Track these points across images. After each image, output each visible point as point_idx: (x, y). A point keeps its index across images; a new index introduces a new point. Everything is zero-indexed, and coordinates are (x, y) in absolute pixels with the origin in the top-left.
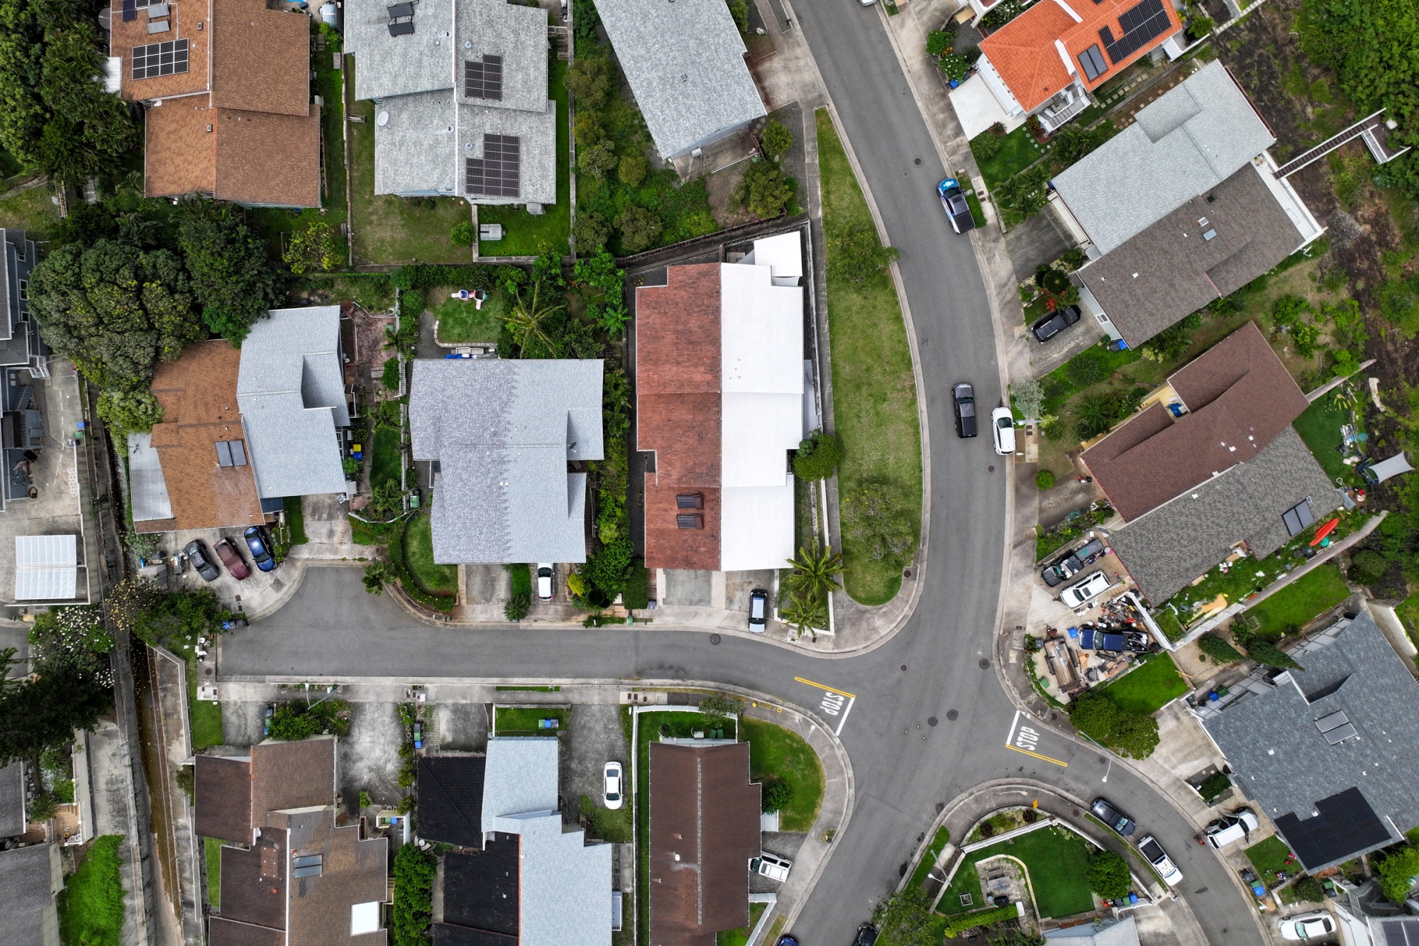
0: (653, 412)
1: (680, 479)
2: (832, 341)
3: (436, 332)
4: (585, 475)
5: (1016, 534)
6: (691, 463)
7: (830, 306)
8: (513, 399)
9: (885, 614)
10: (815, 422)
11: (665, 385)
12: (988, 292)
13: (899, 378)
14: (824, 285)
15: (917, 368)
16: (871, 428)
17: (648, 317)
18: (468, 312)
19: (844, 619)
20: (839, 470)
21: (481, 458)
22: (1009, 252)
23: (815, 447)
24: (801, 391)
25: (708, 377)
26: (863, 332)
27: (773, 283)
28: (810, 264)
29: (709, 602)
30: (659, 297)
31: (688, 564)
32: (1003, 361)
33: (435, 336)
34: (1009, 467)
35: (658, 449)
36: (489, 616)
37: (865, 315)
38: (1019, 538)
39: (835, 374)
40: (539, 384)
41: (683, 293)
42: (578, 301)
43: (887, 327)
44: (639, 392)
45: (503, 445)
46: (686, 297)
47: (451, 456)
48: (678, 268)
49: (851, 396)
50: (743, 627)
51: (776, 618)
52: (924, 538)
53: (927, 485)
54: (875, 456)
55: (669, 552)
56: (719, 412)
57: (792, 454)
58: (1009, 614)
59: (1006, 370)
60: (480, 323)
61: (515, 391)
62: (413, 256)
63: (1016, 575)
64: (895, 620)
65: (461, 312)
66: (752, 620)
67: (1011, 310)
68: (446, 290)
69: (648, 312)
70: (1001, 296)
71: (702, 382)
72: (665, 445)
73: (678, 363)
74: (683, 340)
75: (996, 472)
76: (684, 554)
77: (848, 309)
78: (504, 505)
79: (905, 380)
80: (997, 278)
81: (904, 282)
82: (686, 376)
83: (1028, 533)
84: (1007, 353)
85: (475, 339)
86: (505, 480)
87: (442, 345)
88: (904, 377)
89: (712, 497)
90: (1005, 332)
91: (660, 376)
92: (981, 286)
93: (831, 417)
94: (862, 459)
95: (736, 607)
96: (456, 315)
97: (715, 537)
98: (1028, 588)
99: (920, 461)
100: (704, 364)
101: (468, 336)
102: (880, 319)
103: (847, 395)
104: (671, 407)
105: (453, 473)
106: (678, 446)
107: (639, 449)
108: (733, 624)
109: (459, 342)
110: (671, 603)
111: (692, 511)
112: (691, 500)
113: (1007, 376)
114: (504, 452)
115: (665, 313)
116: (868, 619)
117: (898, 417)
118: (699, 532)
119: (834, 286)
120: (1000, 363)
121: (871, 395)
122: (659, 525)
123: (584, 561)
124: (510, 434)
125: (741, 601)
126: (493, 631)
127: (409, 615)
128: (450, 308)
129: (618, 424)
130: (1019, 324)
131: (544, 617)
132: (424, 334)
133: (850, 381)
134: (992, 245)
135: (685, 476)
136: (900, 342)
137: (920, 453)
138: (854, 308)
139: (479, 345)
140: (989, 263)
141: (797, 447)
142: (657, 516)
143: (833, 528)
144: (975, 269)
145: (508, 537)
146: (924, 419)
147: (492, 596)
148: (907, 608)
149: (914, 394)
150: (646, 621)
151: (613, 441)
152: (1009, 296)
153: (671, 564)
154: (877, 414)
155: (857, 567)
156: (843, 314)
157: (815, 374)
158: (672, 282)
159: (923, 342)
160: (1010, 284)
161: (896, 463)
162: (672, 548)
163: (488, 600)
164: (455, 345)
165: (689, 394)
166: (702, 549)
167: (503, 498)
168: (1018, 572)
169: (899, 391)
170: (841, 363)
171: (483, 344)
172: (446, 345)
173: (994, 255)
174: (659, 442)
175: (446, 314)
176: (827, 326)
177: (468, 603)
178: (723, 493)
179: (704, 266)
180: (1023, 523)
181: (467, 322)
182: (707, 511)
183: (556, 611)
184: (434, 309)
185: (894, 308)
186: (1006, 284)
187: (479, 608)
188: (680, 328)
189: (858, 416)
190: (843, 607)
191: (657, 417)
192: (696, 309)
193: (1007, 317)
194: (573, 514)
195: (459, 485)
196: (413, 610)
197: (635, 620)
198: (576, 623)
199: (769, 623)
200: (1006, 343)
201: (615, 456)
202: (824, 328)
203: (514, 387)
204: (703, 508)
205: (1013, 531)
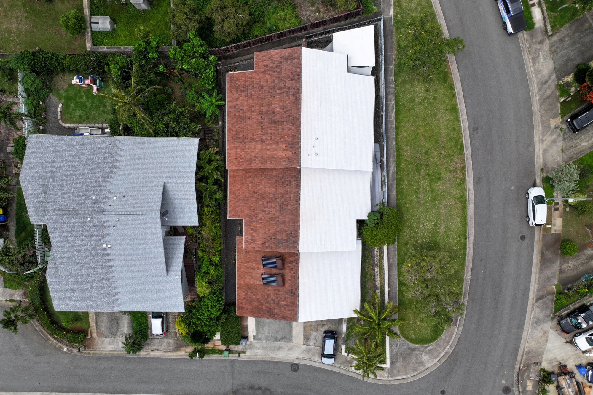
0: (242, 185)
1: (263, 244)
2: (397, 128)
3: (59, 113)
4: (183, 239)
5: (539, 290)
6: (273, 231)
7: (397, 97)
8: (115, 170)
9: (430, 351)
10: (381, 197)
11: (251, 161)
12: (531, 88)
13: (452, 160)
14: (393, 78)
15: (468, 153)
16: (426, 202)
17: (237, 100)
18: (87, 97)
19: (397, 354)
20: (398, 237)
21: (84, 223)
22: (552, 53)
23: (381, 218)
24: (371, 170)
25: (289, 153)
26: (424, 120)
27: (349, 71)
28: (382, 58)
29: (290, 339)
30: (246, 81)
31: (272, 315)
32: (539, 148)
33: (59, 117)
34: (537, 237)
35: (245, 217)
36: (115, 346)
37: (426, 106)
38: (541, 293)
39: (399, 156)
40: (140, 158)
41: (267, 77)
42: (180, 89)
43: (444, 117)
44: (229, 167)
45: (102, 212)
46: (270, 81)
47: (56, 221)
48: (263, 53)
49: (411, 175)
50: (317, 358)
51: (344, 353)
52: (465, 293)
53: (470, 250)
54: (429, 226)
55: (256, 304)
56: (298, 186)
57: (361, 223)
58: (528, 353)
59: (541, 156)
60: (98, 107)
61: (117, 164)
62: (37, 46)
63: (537, 322)
64: (438, 356)
65: (81, 97)
66: (324, 355)
67: (550, 104)
68: (67, 76)
69: (236, 95)
70: (541, 92)
71: (283, 158)
72: (251, 214)
73: (262, 141)
74: (267, 120)
75: (527, 240)
76: (268, 305)
77: (412, 100)
78: (109, 264)
79: (457, 163)
80: (539, 76)
81: (461, 77)
82: (269, 153)
83: (549, 289)
84: (543, 141)
85: (94, 120)
86: (107, 243)
87: (64, 125)
88: (456, 160)
89: (292, 259)
90: (543, 123)
91: (246, 153)
92: (525, 83)
93: (394, 193)
94: (418, 228)
95: (312, 343)
96: (77, 100)
97: (294, 294)
98: (546, 333)
99: (465, 231)
100: (284, 142)
101: (88, 118)
102: (439, 109)
103: (407, 175)
104: (257, 180)
105: (60, 236)
106: (262, 215)
107: (229, 217)
108: (309, 356)
109: (80, 123)
110: (260, 339)
111: (274, 271)
112: (273, 261)
113: (542, 161)
114: (104, 218)
115: (252, 95)
116: (417, 355)
117: (449, 194)
118: (281, 288)
119: (400, 80)
120: (536, 150)
121: (428, 175)
122: (248, 280)
123: (183, 310)
124: (110, 202)
125: (315, 339)
126: (118, 358)
127: (51, 345)
128: (71, 93)
129: (211, 195)
130: (555, 117)
131: (159, 348)
132: (50, 115)
133: (411, 163)
134: (538, 46)
135: (268, 241)
136: (454, 129)
137: (466, 224)
138: (417, 100)
139: (96, 125)
140: (534, 63)
141: (365, 217)
142: (246, 273)
143: (392, 284)
144: (522, 67)
145: (116, 291)
146: (471, 196)
147: (117, 331)
148: (448, 347)
149: (464, 175)
150: (239, 353)
151: (206, 209)
152: (549, 92)
153: (257, 313)
154: (432, 191)
155: (410, 314)
156: (407, 104)
157: (382, 155)
158: (258, 67)
159: (474, 130)
160: (550, 81)
161: (446, 232)
162: (258, 300)
163: (114, 335)
164: (76, 125)
165: (272, 169)
166: (283, 303)
167: (107, 258)
168: (538, 320)
169: (451, 171)
170: (404, 147)
171: (100, 125)
172: (68, 125)
173: (539, 56)
174: (246, 211)
175: (68, 98)
176: (393, 114)
177: (98, 336)
178: (301, 256)
179: (286, 51)
180: (545, 282)
181: (86, 106)
182: (287, 271)
183: (169, 343)
184: (58, 94)
185: (451, 100)
186: (546, 82)
187: (107, 340)
188: (264, 109)
189: (417, 192)
190: (397, 345)
191: (244, 189)
192: (279, 91)
193: (545, 110)
194: (171, 273)
195: (67, 246)
196: (55, 341)
197: (230, 351)
198: (184, 353)
199: (337, 357)
200: (543, 133)
201: (208, 222)
202: (391, 117)
203: (117, 161)
204: (284, 268)
205: (536, 288)
